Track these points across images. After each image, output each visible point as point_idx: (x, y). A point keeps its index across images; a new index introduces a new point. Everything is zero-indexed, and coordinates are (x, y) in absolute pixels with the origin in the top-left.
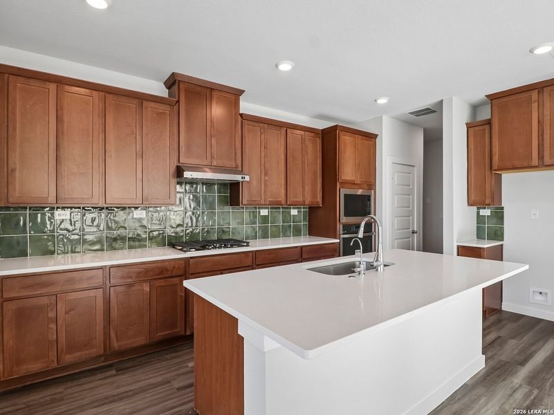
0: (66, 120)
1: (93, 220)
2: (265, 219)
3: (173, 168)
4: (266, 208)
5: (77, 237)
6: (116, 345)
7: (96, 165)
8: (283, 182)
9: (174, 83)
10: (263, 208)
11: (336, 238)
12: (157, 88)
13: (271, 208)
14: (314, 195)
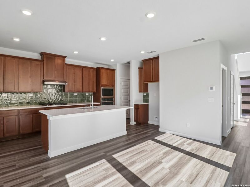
0: (6, 67)
1: (15, 96)
2: (76, 96)
3: (42, 81)
4: (76, 93)
5: (9, 102)
6: (21, 132)
7: (16, 80)
8: (81, 84)
9: (42, 55)
10: (75, 93)
11: (99, 102)
12: (37, 56)
13: (78, 93)
14: (93, 89)
